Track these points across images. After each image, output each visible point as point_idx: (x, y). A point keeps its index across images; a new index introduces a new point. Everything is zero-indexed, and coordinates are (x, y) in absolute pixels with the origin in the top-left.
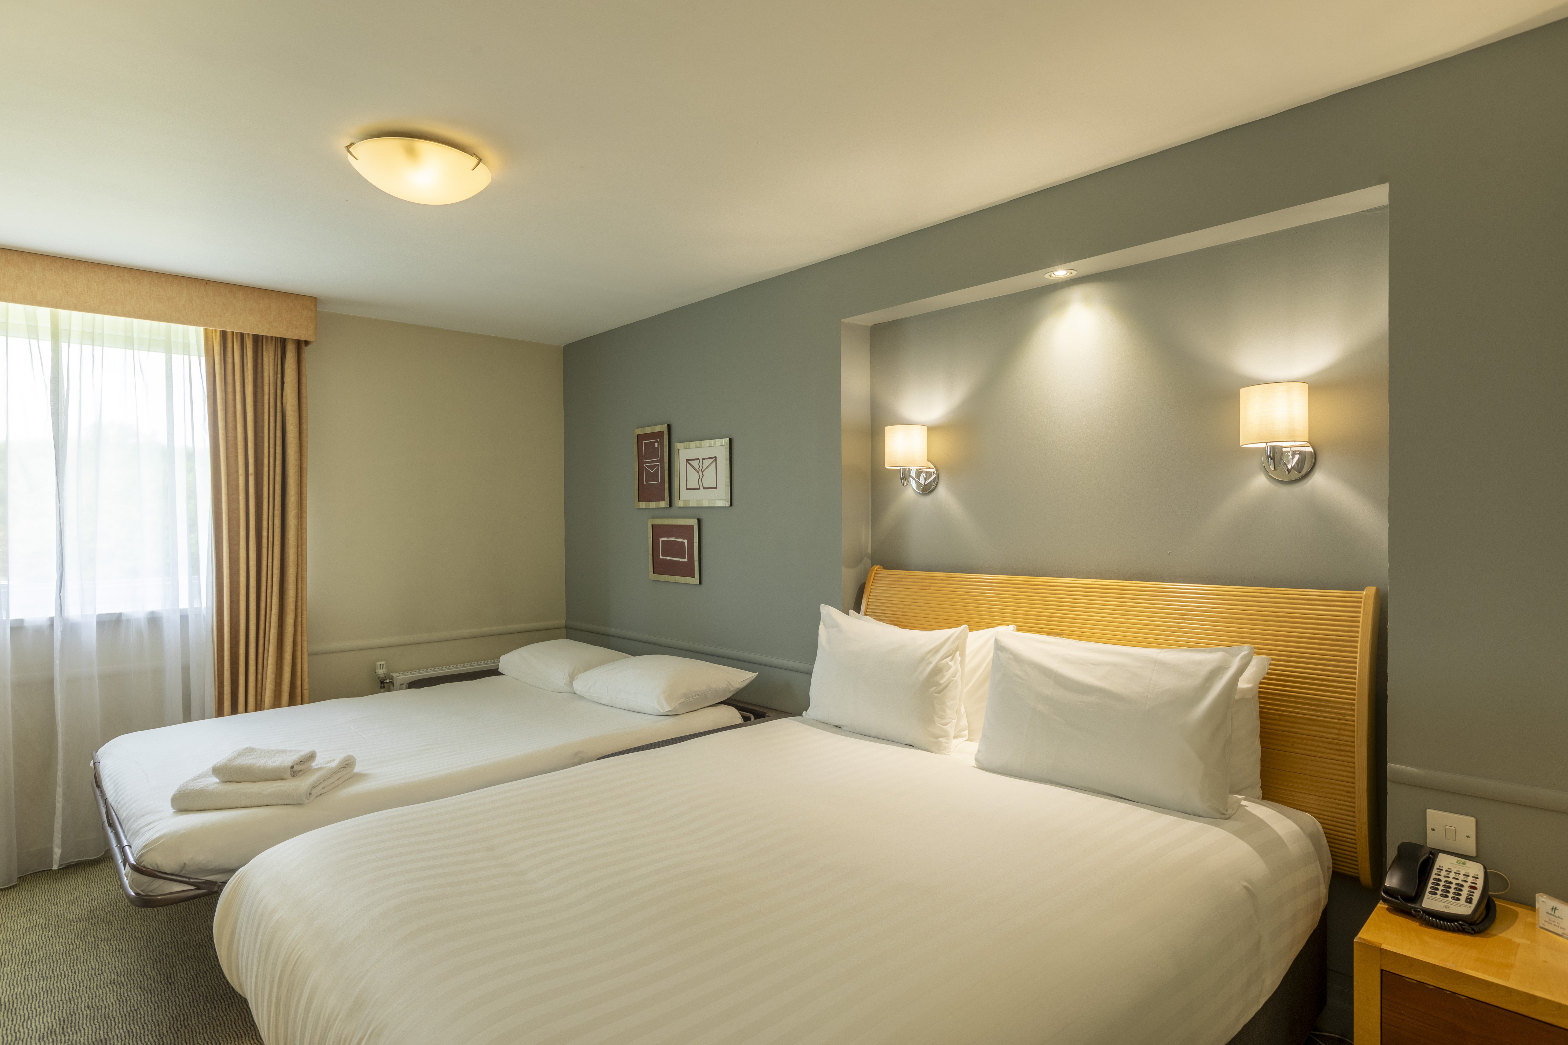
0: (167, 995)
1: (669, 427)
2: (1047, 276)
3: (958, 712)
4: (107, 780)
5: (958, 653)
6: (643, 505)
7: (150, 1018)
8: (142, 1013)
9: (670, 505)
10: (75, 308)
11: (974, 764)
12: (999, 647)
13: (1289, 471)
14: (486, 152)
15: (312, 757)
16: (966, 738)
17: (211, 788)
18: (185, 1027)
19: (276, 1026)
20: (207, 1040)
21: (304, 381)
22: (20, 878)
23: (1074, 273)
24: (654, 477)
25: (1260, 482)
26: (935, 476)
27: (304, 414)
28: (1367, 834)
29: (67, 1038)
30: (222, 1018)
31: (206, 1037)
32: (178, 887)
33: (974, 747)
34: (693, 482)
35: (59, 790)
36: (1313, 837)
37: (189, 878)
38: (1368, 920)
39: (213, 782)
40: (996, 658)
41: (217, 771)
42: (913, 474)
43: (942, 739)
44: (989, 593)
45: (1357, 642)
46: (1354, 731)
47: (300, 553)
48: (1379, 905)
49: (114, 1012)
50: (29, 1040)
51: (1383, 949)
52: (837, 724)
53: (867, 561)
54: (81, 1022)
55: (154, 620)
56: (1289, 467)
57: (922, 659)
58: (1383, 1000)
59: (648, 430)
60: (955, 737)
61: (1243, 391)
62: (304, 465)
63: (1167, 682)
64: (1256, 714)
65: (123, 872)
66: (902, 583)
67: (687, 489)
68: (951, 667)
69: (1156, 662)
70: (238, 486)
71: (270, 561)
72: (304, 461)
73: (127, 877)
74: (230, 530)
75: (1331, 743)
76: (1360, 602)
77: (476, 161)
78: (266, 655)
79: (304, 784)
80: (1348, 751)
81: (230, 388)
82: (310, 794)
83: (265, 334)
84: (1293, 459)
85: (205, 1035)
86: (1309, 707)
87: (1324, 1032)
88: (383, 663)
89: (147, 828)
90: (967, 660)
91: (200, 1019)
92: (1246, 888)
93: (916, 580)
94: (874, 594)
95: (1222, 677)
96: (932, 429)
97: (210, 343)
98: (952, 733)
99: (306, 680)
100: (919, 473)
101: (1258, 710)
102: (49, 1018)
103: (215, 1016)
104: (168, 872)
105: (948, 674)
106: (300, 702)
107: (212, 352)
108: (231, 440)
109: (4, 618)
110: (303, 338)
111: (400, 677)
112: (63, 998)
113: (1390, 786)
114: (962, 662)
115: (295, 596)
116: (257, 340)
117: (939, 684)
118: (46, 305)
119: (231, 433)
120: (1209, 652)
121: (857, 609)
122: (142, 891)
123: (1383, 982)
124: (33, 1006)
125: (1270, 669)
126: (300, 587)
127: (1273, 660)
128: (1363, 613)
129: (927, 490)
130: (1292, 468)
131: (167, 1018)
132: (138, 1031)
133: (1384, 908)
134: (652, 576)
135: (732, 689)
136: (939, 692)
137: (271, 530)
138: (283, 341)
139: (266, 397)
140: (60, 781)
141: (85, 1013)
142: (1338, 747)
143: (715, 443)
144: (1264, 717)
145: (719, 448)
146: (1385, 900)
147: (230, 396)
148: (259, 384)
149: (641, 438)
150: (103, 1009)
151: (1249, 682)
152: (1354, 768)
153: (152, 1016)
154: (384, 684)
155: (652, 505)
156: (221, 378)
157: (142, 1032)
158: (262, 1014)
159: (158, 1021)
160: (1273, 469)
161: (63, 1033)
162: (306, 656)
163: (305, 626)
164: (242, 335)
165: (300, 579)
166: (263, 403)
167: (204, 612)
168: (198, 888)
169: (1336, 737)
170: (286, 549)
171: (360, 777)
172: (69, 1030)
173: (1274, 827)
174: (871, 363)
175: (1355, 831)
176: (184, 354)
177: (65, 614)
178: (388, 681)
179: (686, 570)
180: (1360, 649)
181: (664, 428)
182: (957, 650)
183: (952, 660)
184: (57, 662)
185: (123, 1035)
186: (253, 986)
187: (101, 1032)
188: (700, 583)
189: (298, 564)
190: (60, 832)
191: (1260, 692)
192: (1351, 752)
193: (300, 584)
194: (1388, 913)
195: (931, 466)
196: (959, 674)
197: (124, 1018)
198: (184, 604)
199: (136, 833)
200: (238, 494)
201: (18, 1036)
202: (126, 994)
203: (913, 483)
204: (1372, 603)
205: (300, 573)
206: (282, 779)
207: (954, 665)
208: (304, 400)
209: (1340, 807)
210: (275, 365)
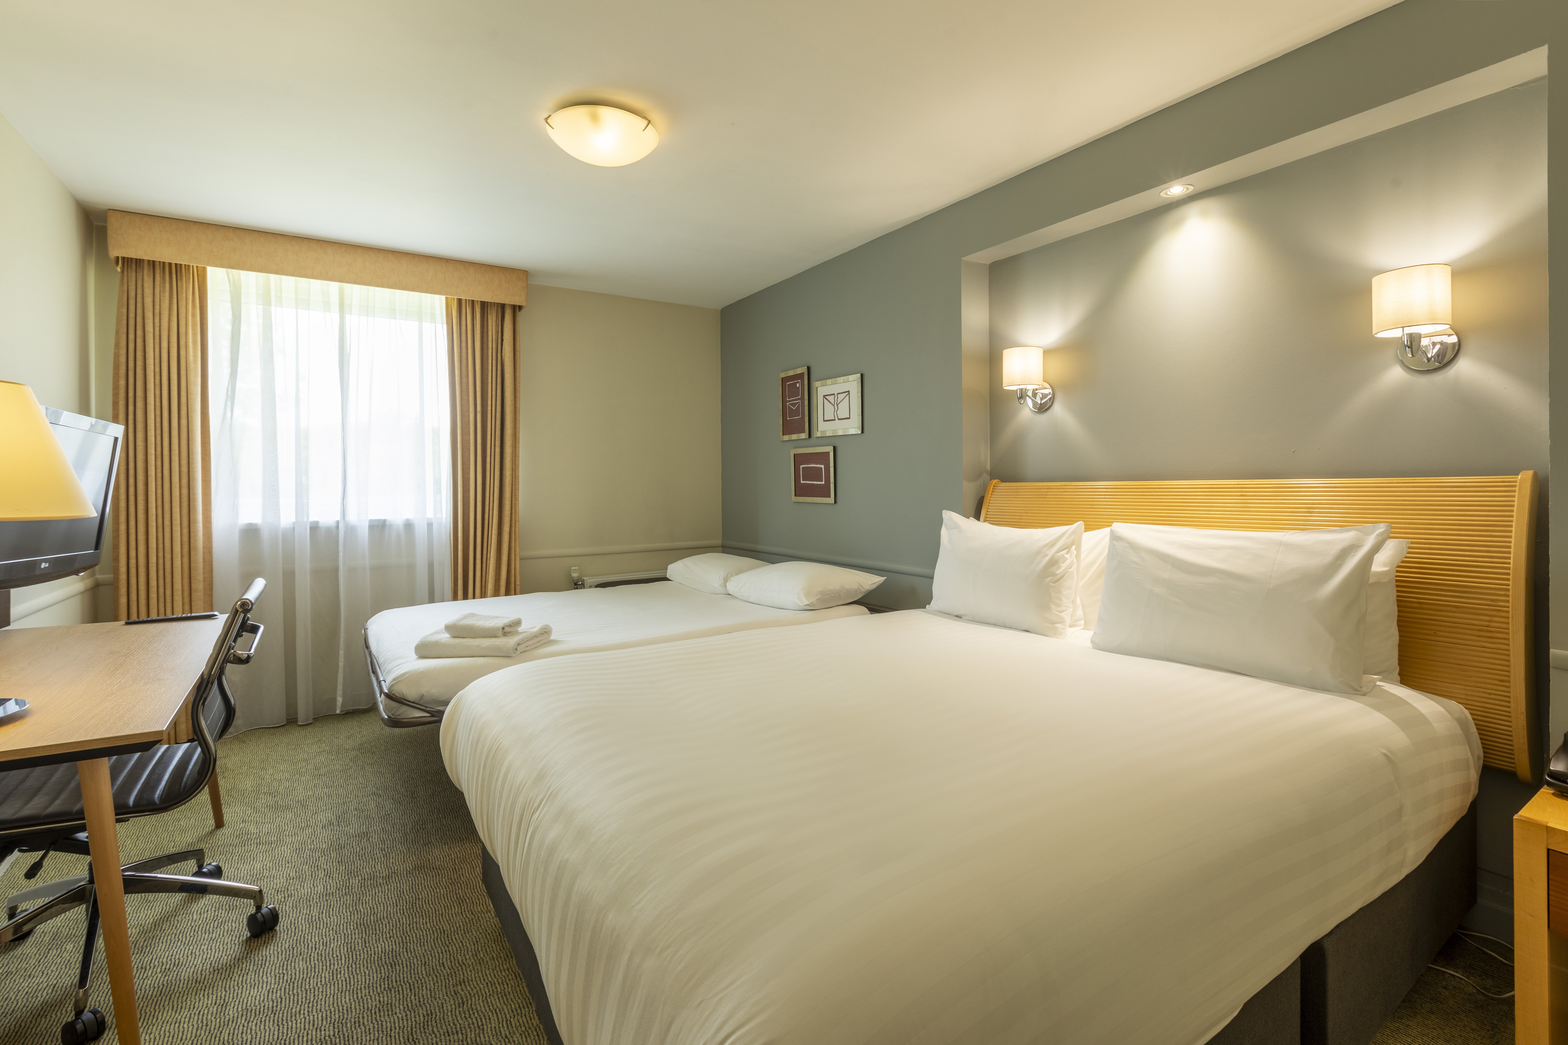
0: (411, 805)
1: (809, 369)
2: (1163, 194)
3: (1074, 602)
4: (372, 638)
5: (1074, 547)
6: (786, 438)
7: (398, 821)
8: (393, 817)
9: (810, 436)
10: (355, 282)
11: (1090, 645)
12: (1115, 538)
13: (1429, 360)
14: (654, 116)
15: (518, 623)
16: (1083, 627)
17: (443, 641)
18: (423, 829)
19: (481, 802)
20: (438, 840)
21: (518, 338)
22: (314, 718)
23: (1191, 188)
24: (796, 412)
25: (1395, 375)
26: (1050, 396)
27: (518, 365)
28: (1525, 725)
29: (341, 829)
30: (450, 825)
31: (438, 838)
32: (418, 714)
33: (1090, 634)
34: (829, 415)
35: (342, 653)
36: (1461, 722)
37: (426, 707)
38: (1530, 802)
39: (445, 637)
40: (1112, 547)
41: (449, 628)
42: (1030, 393)
43: (1058, 625)
44: (1104, 498)
45: (1511, 526)
46: (1508, 618)
47: (514, 476)
48: (1542, 790)
49: (374, 814)
50: (316, 827)
51: (1550, 827)
52: (957, 614)
53: (986, 476)
54: (350, 819)
55: (409, 526)
56: (1429, 356)
57: (1038, 553)
58: (1550, 882)
59: (791, 373)
60: (1071, 626)
61: (1375, 281)
62: (518, 405)
63: (1295, 562)
64: (1393, 599)
65: (379, 699)
66: (1019, 494)
67: (824, 421)
68: (1067, 559)
69: (1280, 544)
70: (469, 422)
71: (492, 481)
72: (518, 402)
73: (382, 703)
74: (463, 457)
75: (1481, 631)
76: (1515, 486)
77: (646, 122)
78: (488, 556)
79: (512, 641)
80: (1501, 639)
81: (464, 344)
82: (516, 649)
83: (489, 301)
84: (1433, 349)
85: (437, 837)
86: (1454, 594)
87: (1473, 932)
88: (576, 568)
89: (397, 668)
90: (1083, 556)
91: (434, 825)
92: (1385, 755)
93: (1032, 490)
94: (992, 503)
95: (1354, 555)
96: (1047, 352)
97: (450, 309)
98: (1068, 621)
99: (518, 577)
100: (1035, 395)
101: (1395, 598)
102: (329, 814)
103: (445, 823)
104: (411, 700)
105: (1064, 566)
106: (513, 592)
107: (451, 317)
108: (464, 385)
109: (306, 520)
110: (518, 304)
111: (588, 580)
112: (339, 801)
113: (1553, 673)
114: (1078, 556)
115: (510, 509)
116: (484, 305)
117: (1054, 574)
118: (335, 281)
119: (464, 380)
120: (1340, 532)
121: (977, 516)
122: (392, 715)
123: (1550, 862)
124: (319, 805)
125: (1409, 553)
126: (514, 503)
127: (1412, 543)
128: (1519, 497)
129: (1043, 408)
130: (1432, 357)
131: (410, 822)
132: (390, 829)
133: (1549, 793)
134: (794, 499)
135: (863, 590)
136: (1055, 582)
137: (492, 457)
138: (503, 306)
139: (490, 351)
140: (342, 645)
141: (354, 813)
142: (1489, 634)
143: (848, 379)
144: (1402, 604)
145: (852, 383)
146: (1549, 784)
147: (464, 351)
148: (485, 341)
149: (784, 380)
150: (366, 812)
151: (1385, 565)
152: (1509, 655)
153: (400, 819)
154: (577, 585)
155: (794, 437)
156: (458, 337)
157: (393, 830)
158: (472, 795)
159: (404, 823)
160: (1410, 355)
161: (338, 825)
162: (518, 558)
163: (517, 534)
164: (473, 301)
165: (514, 496)
166: (488, 356)
167: (444, 521)
168: (433, 716)
169: (1486, 623)
170: (504, 472)
171: (554, 642)
172: (342, 824)
173: (1415, 705)
174: (990, 298)
175: (1510, 722)
176: (431, 323)
177: (347, 519)
178: (580, 583)
179: (823, 492)
180: (1515, 533)
181: (804, 370)
182: (1073, 544)
183: (1067, 553)
184: (341, 554)
185: (379, 831)
186: (466, 775)
187: (364, 827)
188: (835, 502)
189: (512, 485)
190: (342, 684)
191: (1397, 581)
192: (1505, 639)
193: (514, 500)
194: (1555, 798)
195: (1047, 386)
196: (1075, 566)
197: (380, 819)
198: (430, 515)
199: (389, 672)
200: (469, 428)
201: (309, 824)
202: (382, 803)
203: (1029, 402)
204: (1529, 488)
205: (514, 491)
206: (495, 637)
207: (1070, 558)
208: (518, 354)
209: (1492, 696)
210: (497, 326)
